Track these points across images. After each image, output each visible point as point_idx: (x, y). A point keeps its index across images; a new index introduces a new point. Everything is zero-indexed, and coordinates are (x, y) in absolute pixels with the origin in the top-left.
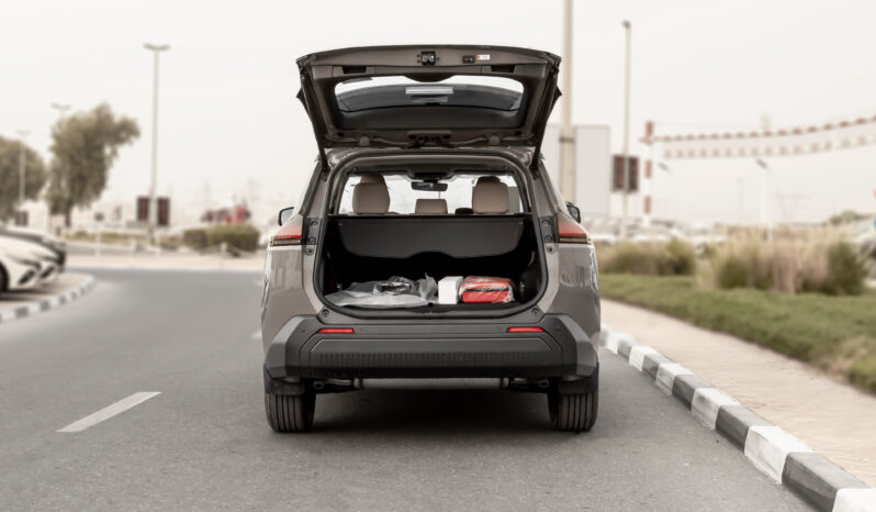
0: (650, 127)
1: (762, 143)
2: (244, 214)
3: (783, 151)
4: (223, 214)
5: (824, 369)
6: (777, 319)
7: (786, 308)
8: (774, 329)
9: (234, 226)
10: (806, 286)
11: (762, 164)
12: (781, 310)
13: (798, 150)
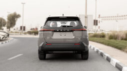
0: (99, 16)
1: (117, 18)
2: (37, 29)
3: (120, 19)
4: (33, 29)
5: (124, 51)
6: (117, 44)
7: (119, 42)
8: (116, 45)
9: (35, 31)
10: (122, 39)
11: (117, 21)
12: (118, 42)
13: (122, 19)
